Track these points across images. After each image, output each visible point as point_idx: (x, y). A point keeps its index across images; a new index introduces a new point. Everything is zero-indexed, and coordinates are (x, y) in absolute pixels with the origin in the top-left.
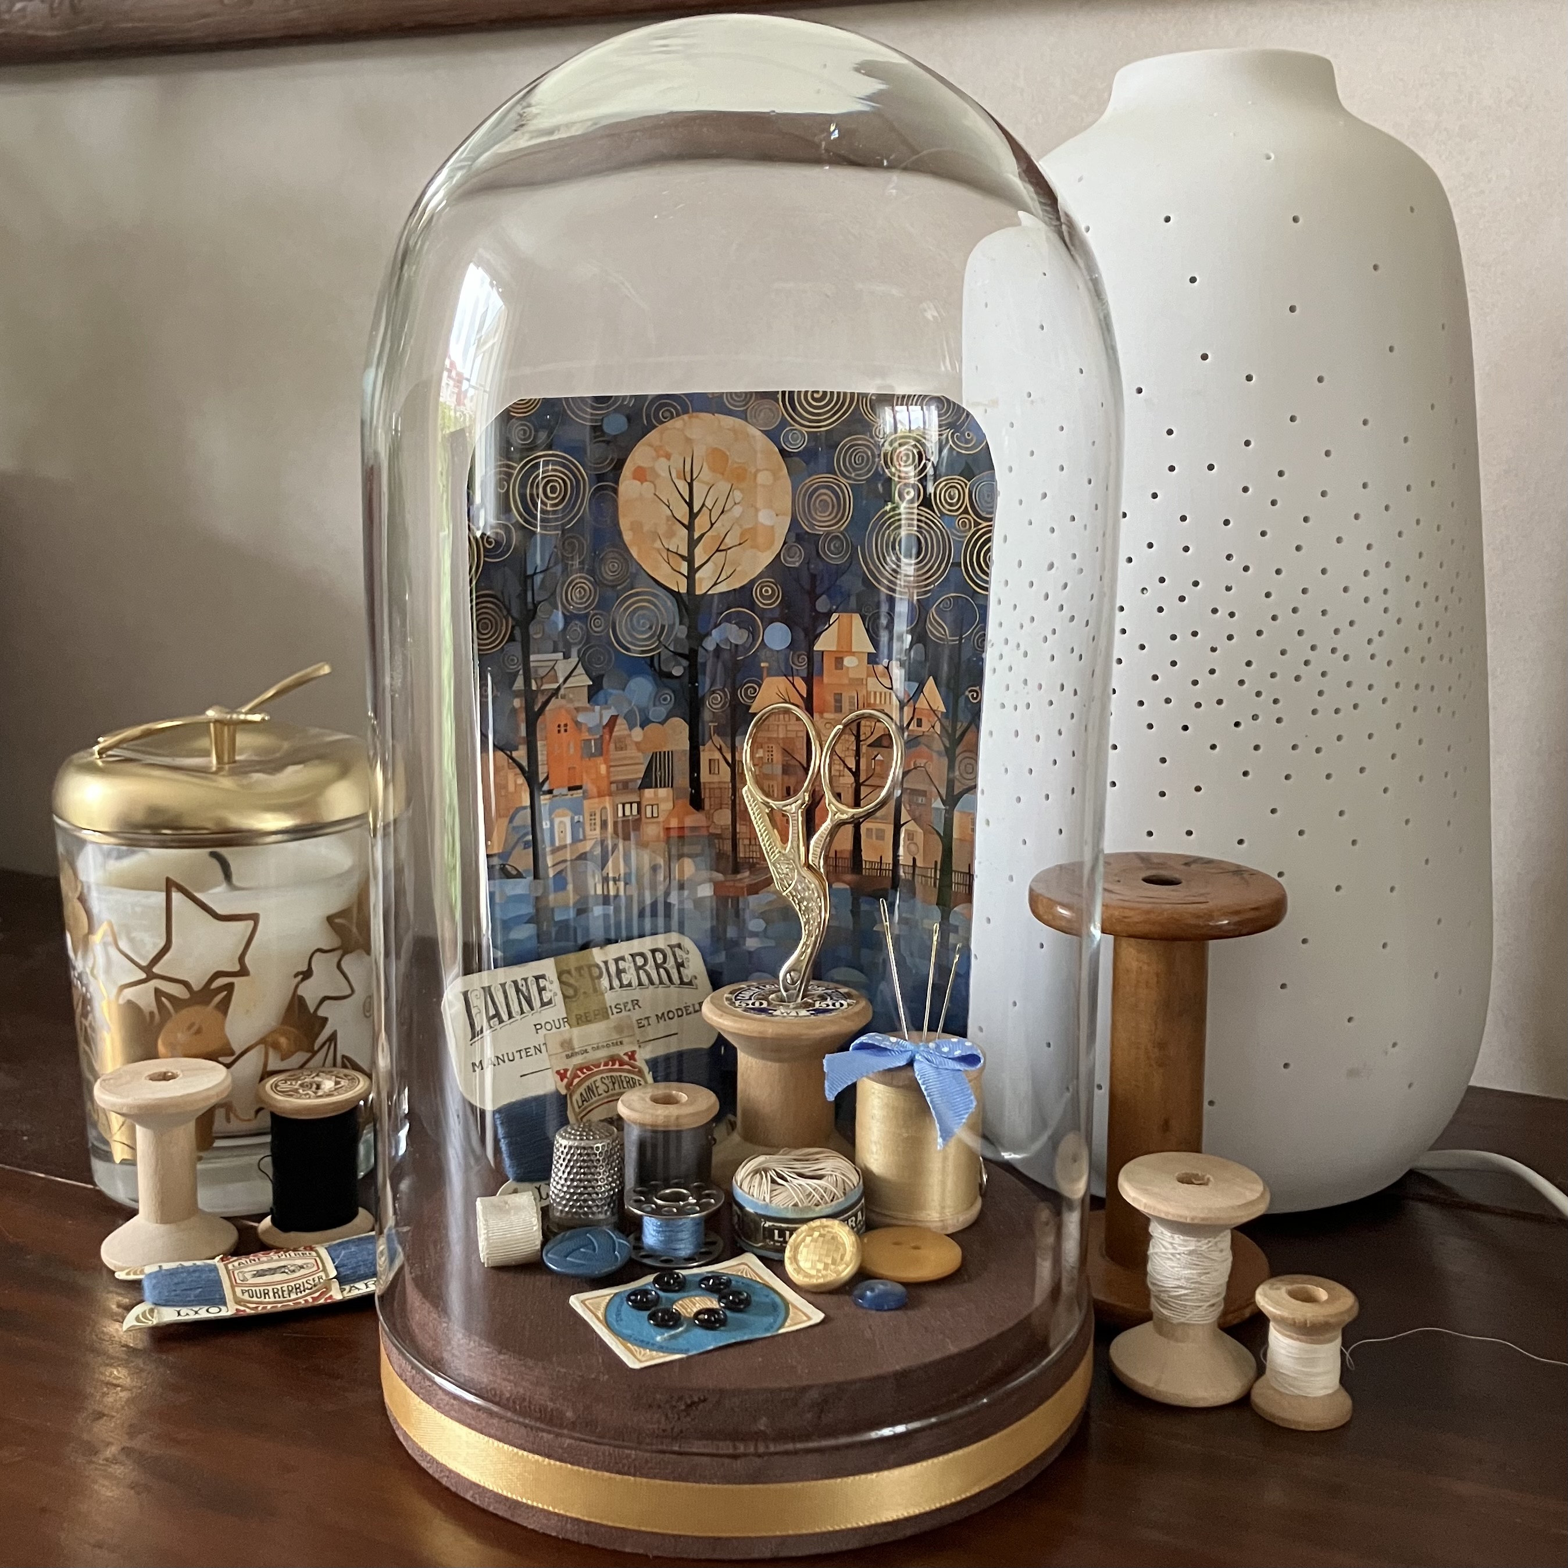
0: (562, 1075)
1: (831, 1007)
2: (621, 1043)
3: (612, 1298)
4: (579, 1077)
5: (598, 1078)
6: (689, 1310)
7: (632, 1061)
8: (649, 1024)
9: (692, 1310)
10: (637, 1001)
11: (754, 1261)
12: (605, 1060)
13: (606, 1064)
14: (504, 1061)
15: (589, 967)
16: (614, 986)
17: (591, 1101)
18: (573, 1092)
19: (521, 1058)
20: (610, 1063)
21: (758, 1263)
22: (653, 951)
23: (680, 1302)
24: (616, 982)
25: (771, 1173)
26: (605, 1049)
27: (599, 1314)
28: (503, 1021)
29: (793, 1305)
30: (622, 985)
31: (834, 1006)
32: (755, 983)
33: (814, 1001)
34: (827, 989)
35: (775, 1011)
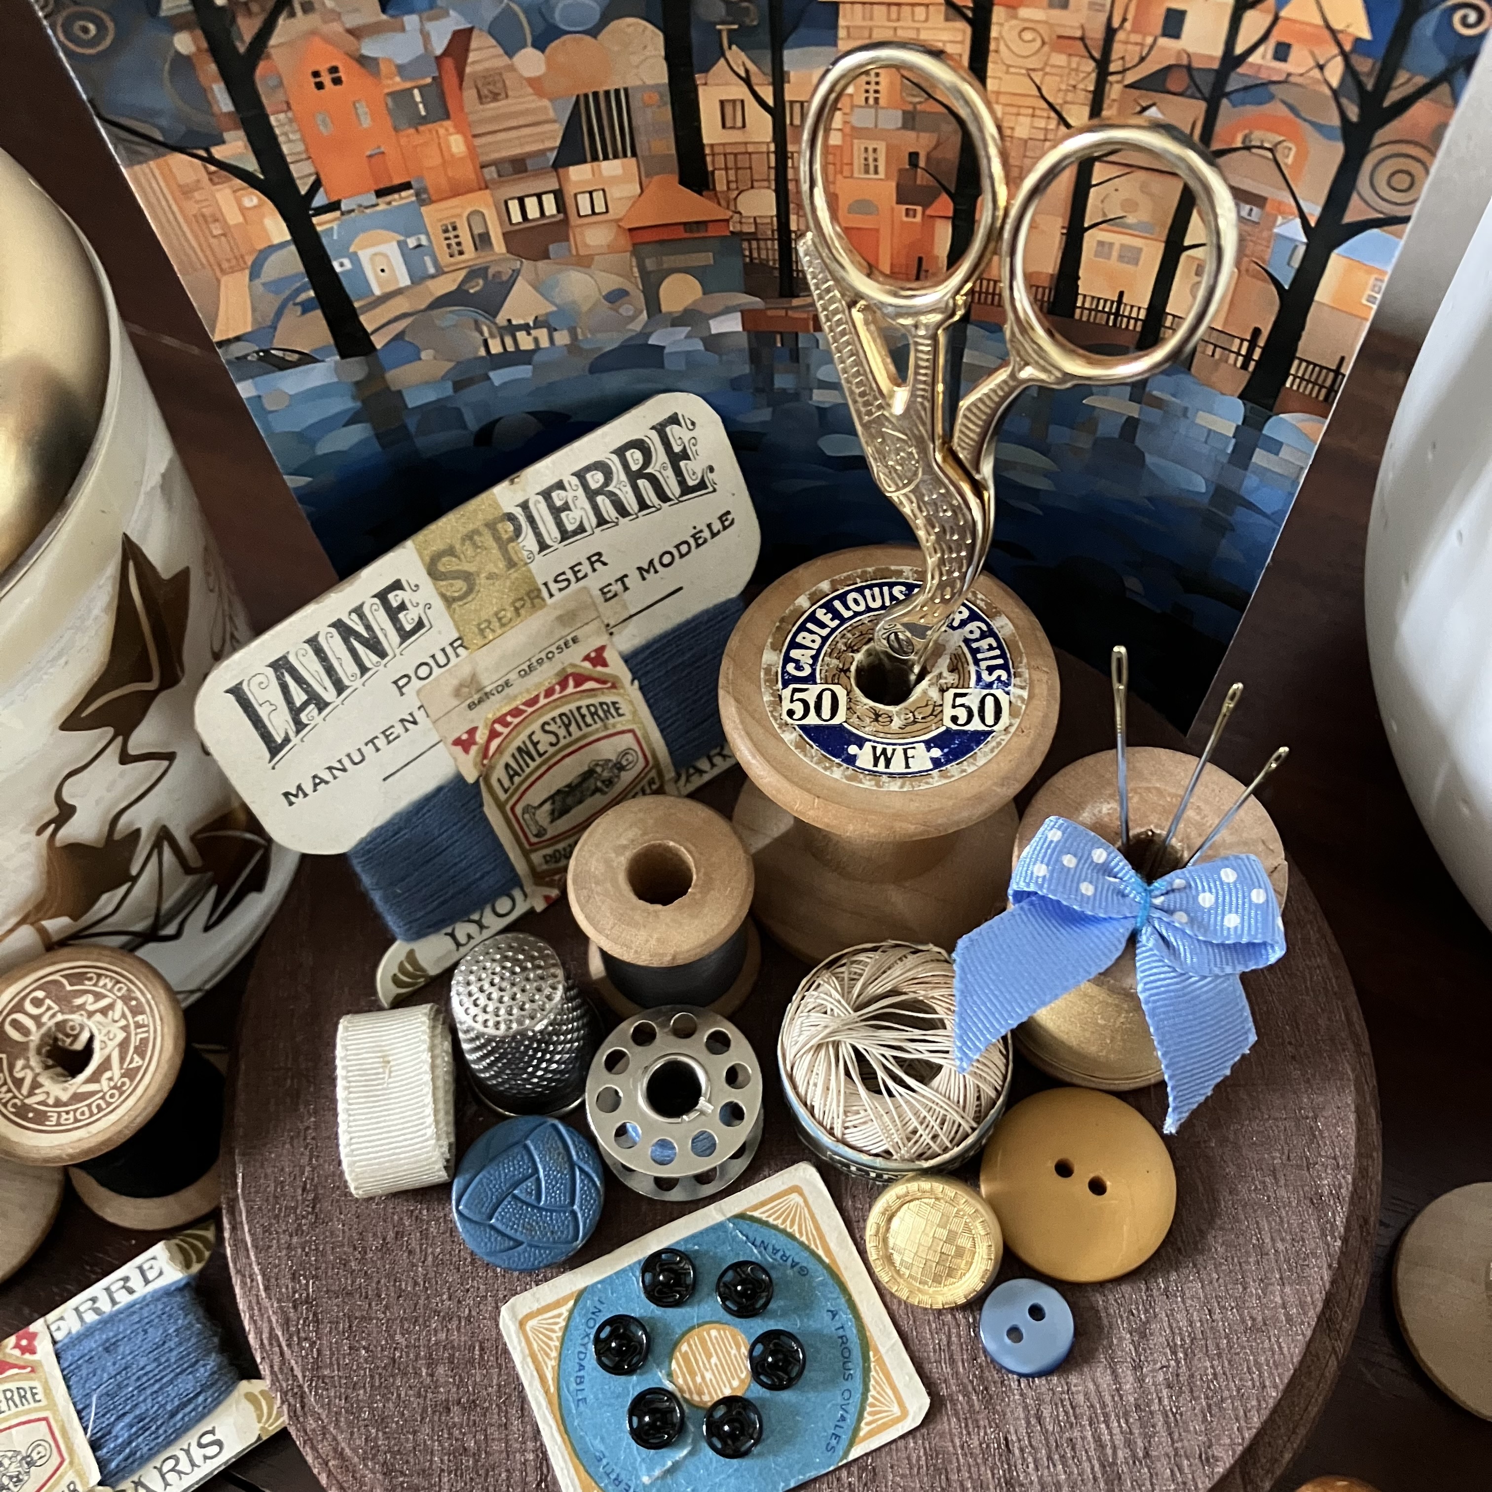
0: (464, 744)
1: (976, 725)
2: (575, 640)
3: (571, 1312)
4: (499, 734)
5: (536, 726)
6: (699, 1379)
7: (599, 668)
8: (626, 589)
9: (703, 1378)
10: (599, 554)
11: (815, 1187)
12: (547, 685)
13: (549, 692)
14: (344, 770)
15: (491, 526)
16: (549, 542)
17: (528, 771)
18: (491, 768)
19: (378, 750)
20: (557, 688)
21: (821, 1192)
22: (620, 452)
23: (684, 1347)
24: (551, 532)
25: (846, 1051)
26: (546, 665)
27: (549, 1375)
28: (327, 704)
29: (877, 1352)
30: (565, 535)
31: (982, 719)
32: (825, 586)
33: (943, 691)
34: (974, 617)
35: (860, 742)
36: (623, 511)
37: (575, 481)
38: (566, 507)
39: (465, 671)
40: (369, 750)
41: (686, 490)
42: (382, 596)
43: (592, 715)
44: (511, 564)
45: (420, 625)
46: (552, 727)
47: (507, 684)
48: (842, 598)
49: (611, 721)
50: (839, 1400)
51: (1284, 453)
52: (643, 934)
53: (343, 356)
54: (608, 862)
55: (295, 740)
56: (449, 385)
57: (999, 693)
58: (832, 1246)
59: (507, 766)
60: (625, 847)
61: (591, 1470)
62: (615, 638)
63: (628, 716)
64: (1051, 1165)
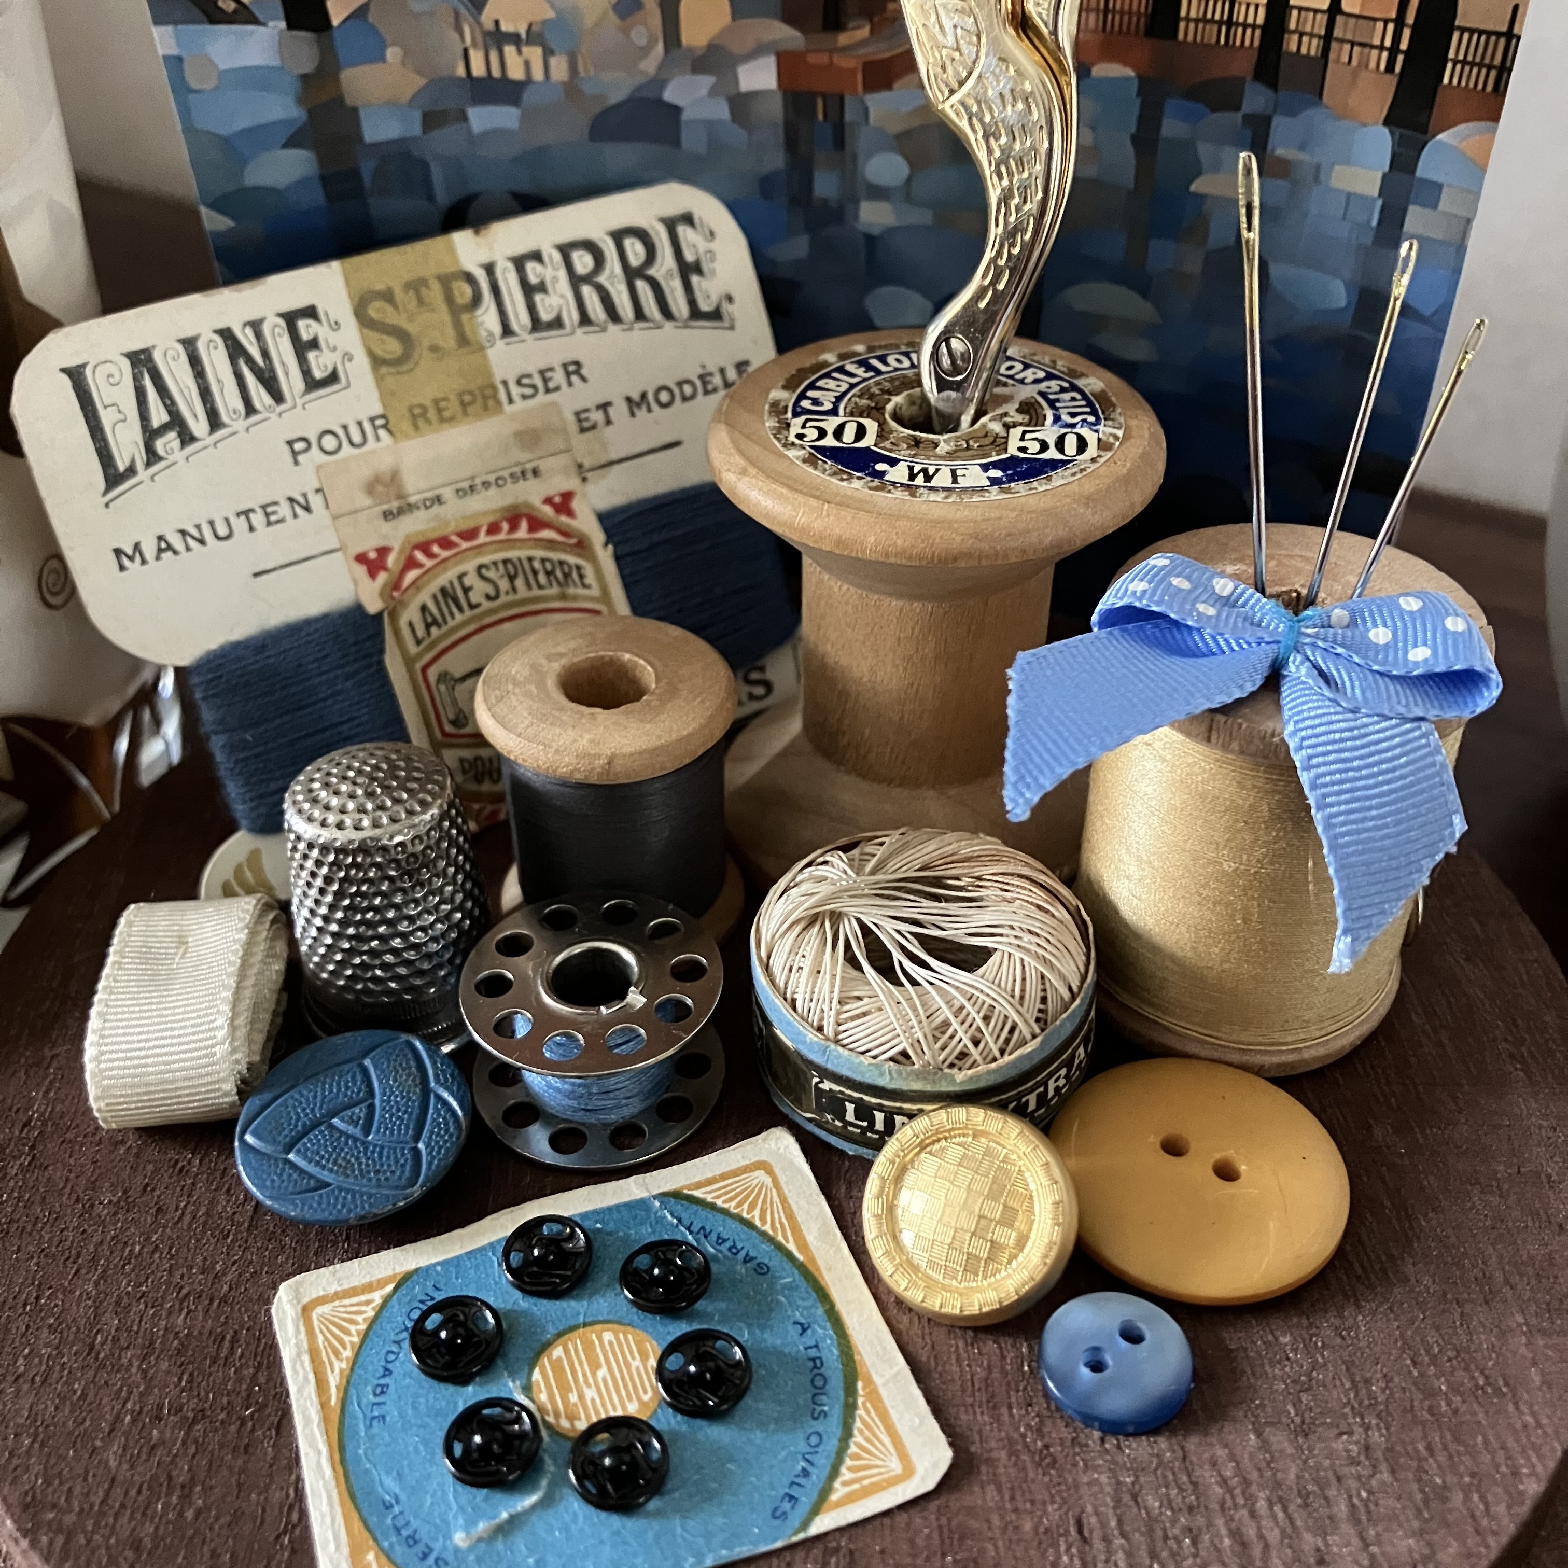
0: (370, 565)
1: (1052, 454)
2: (535, 472)
3: (387, 1300)
4: (419, 565)
5: (470, 566)
6: (573, 1398)
7: (564, 519)
8: (608, 422)
9: (581, 1396)
10: (577, 364)
11: (792, 1164)
12: (491, 518)
13: (493, 529)
14: (202, 542)
15: (446, 281)
16: (515, 326)
17: (451, 623)
18: (403, 604)
19: (252, 529)
20: (505, 526)
21: (800, 1171)
22: (618, 236)
23: (557, 1352)
24: (519, 317)
25: (849, 928)
26: (493, 491)
27: (334, 1381)
28: (193, 439)
29: (869, 1381)
30: (537, 325)
31: (1061, 449)
32: (860, 348)
33: (1007, 427)
34: (1050, 377)
35: (893, 462)
36: (613, 315)
37: (557, 256)
38: (542, 288)
39: (385, 463)
40: (240, 525)
41: (696, 313)
42: (291, 319)
43: (548, 574)
44: (463, 340)
45: (333, 378)
46: (491, 574)
47: (438, 500)
48: (883, 359)
49: (571, 591)
50: (802, 1447)
51: (1444, 204)
52: (571, 733)
53: (291, 26)
54: (535, 668)
55: (143, 474)
56: (417, 116)
57: (1085, 432)
58: (810, 1239)
59: (424, 608)
60: (562, 655)
61: (373, 1520)
62: (590, 488)
63: (595, 592)
64: (1154, 1140)
